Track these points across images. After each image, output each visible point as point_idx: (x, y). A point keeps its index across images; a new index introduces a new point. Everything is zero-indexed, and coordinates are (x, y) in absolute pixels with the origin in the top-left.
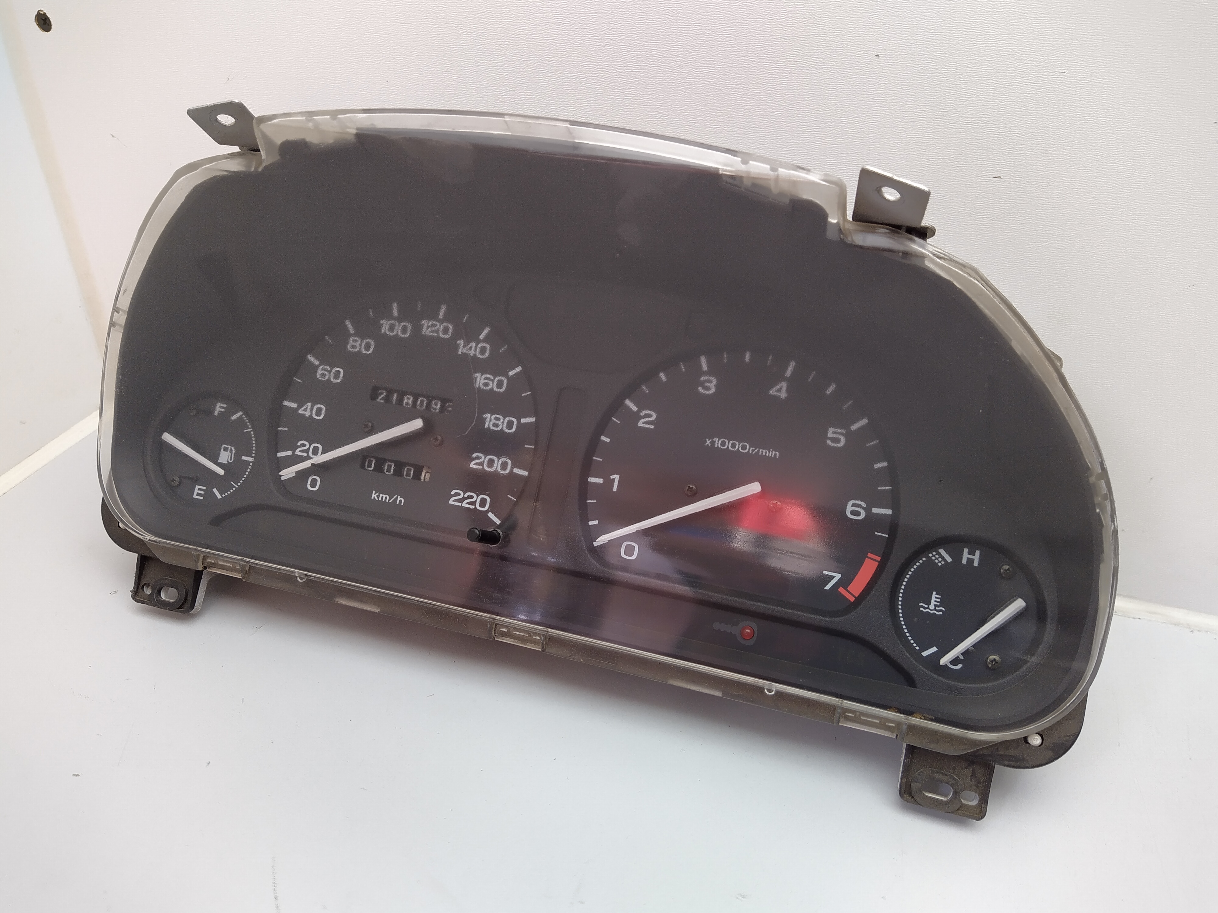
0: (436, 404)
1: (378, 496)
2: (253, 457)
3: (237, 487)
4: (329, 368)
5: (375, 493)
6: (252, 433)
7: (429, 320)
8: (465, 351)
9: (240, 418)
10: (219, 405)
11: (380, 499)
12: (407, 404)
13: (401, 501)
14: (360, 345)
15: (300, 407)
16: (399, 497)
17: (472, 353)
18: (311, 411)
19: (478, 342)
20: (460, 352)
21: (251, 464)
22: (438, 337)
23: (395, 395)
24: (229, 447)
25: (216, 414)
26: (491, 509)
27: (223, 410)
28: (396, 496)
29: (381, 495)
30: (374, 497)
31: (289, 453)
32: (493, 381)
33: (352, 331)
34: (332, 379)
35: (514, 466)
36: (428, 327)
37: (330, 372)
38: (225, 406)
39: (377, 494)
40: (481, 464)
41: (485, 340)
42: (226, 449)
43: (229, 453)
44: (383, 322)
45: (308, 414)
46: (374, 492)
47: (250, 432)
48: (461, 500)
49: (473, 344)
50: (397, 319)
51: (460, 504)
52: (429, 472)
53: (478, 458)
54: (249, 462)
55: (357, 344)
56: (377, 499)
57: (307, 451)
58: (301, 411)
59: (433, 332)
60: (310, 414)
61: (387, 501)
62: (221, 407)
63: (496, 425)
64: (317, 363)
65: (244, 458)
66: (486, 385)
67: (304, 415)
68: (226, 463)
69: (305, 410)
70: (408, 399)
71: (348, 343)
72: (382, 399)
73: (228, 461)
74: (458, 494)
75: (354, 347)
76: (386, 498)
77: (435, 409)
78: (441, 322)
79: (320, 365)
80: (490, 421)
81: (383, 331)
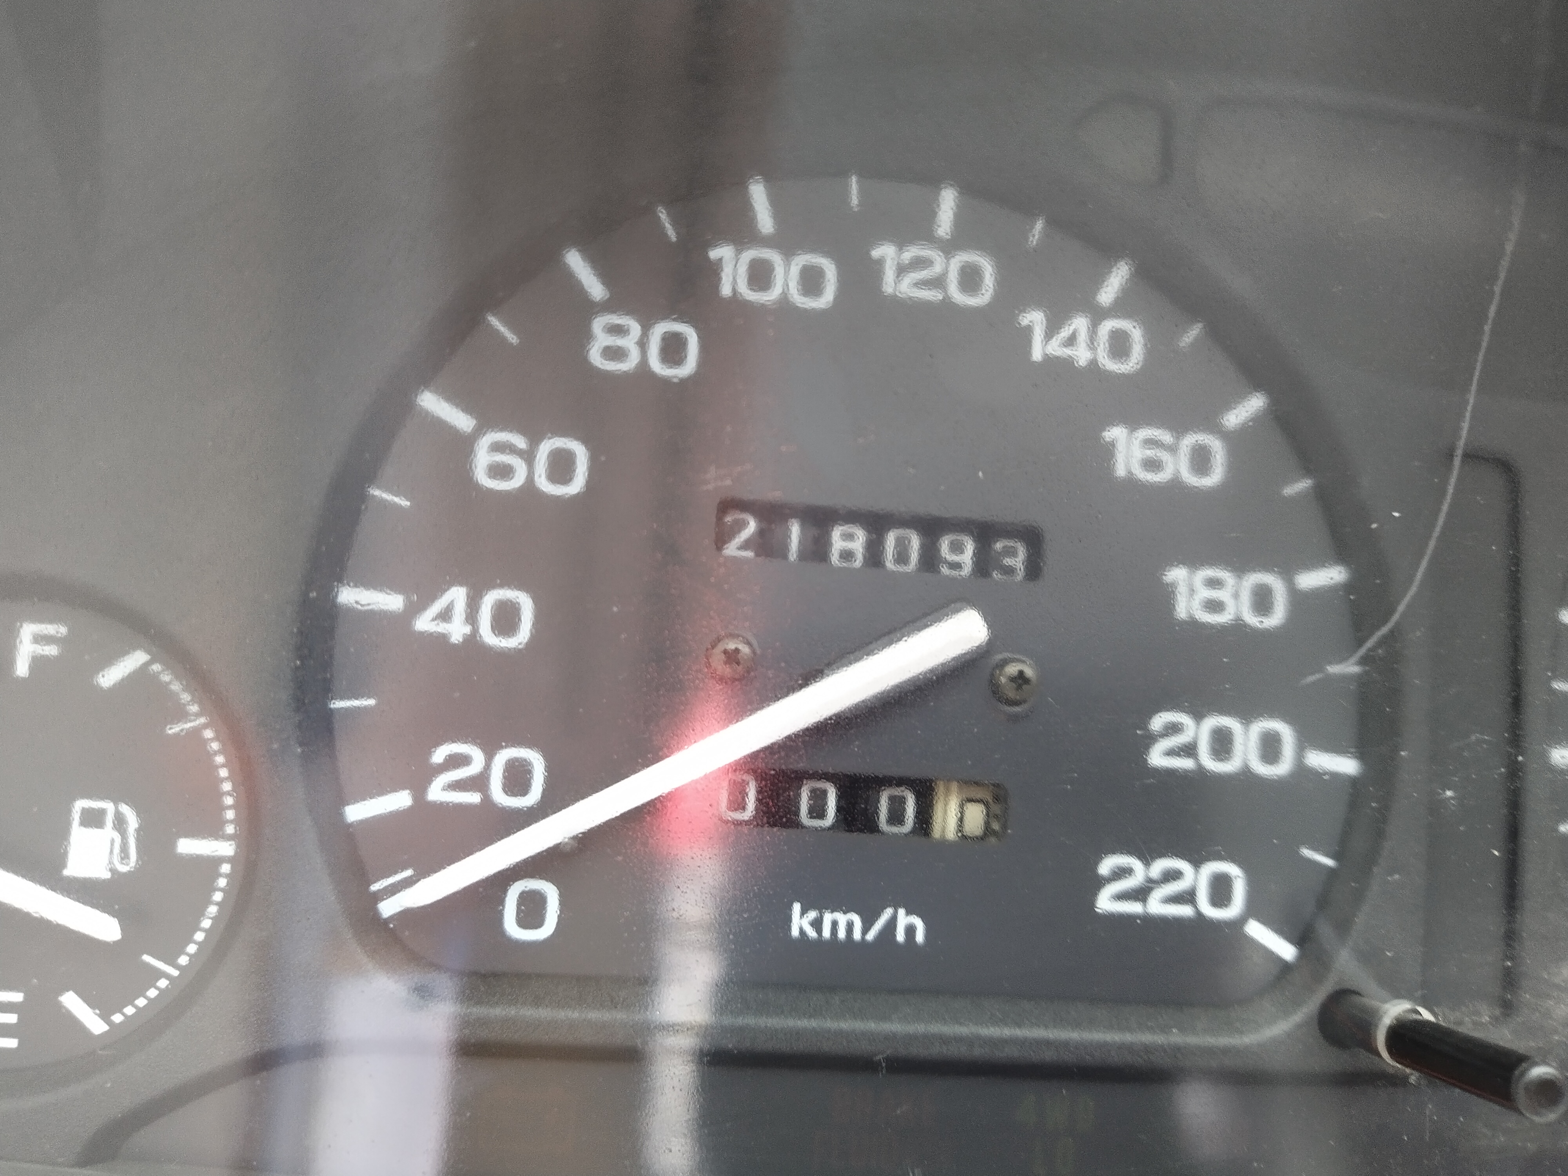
0: (957, 548)
1: (817, 924)
2: (229, 838)
3: (175, 973)
4: (521, 442)
5: (803, 913)
6: (208, 734)
7: (901, 244)
8: (1055, 348)
9: (140, 675)
10: (28, 630)
11: (826, 933)
12: (847, 555)
13: (910, 930)
14: (642, 344)
15: (414, 609)
16: (901, 912)
17: (1082, 355)
18: (472, 617)
19: (1098, 315)
20: (1037, 354)
21: (226, 868)
22: (947, 304)
23: (795, 530)
24: (108, 806)
25: (22, 669)
26: (1253, 910)
27: (51, 650)
28: (888, 913)
29: (828, 918)
30: (802, 932)
31: (401, 800)
32: (1172, 449)
33: (596, 289)
34: (544, 485)
35: (1302, 745)
36: (902, 270)
37: (529, 457)
38: (59, 630)
39: (812, 915)
40: (1189, 750)
41: (1120, 308)
42: (93, 819)
43: (108, 832)
44: (722, 253)
45: (457, 630)
46: (797, 907)
47: (196, 732)
48: (1141, 894)
49: (1080, 324)
50: (777, 242)
51: (1133, 908)
52: (970, 800)
53: (1174, 729)
54: (214, 862)
55: (629, 343)
56: (812, 933)
57: (479, 783)
58: (424, 623)
59: (919, 284)
60: (467, 630)
61: (857, 935)
62: (38, 639)
63: (1214, 606)
64: (463, 421)
65: (187, 846)
66: (1152, 465)
67: (443, 638)
68: (107, 875)
69: (445, 615)
70: (849, 537)
71: (587, 336)
72: (745, 546)
73: (113, 871)
74: (1122, 873)
75: (614, 353)
76: (850, 926)
77: (957, 566)
78: (949, 248)
79: (479, 431)
80: (1192, 591)
81: (726, 290)
